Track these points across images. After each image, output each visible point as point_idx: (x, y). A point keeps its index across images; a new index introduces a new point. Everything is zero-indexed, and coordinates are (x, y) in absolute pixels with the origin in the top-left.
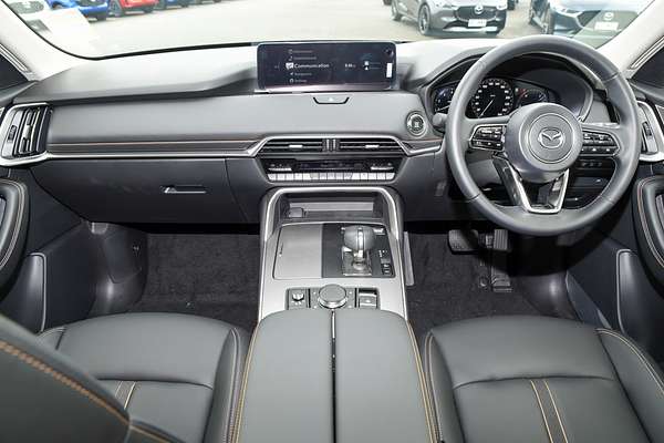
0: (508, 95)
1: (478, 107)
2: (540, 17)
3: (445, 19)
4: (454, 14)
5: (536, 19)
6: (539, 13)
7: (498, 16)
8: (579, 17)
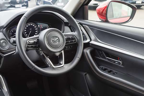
0: (36, 28)
1: (26, 34)
2: (39, 2)
3: (6, 5)
4: (9, 3)
5: (38, 3)
6: (39, 1)
7: (25, 3)
8: (52, 1)
